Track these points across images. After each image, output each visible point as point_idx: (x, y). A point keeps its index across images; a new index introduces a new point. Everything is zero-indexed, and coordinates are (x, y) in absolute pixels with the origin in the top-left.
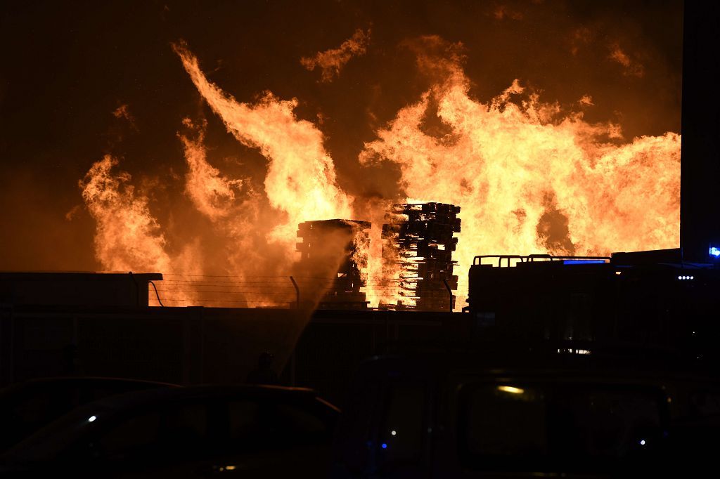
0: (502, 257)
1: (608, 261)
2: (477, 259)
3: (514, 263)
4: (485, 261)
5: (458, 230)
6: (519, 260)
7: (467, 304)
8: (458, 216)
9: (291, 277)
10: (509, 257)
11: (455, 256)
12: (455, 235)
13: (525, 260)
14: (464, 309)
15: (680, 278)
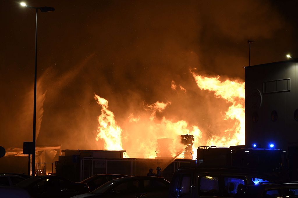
0: (205, 147)
1: (229, 148)
2: (199, 147)
3: (207, 148)
4: (201, 148)
5: (194, 141)
6: (209, 148)
7: (197, 158)
8: (193, 138)
9: (156, 152)
10: (206, 147)
11: (193, 146)
12: (193, 142)
13: (210, 147)
14: (196, 159)
15: (246, 152)
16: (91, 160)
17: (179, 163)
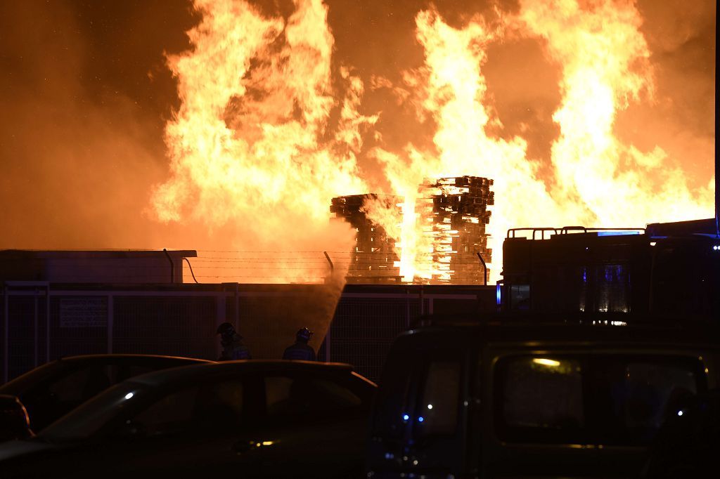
0: (535, 229)
1: (642, 232)
2: (511, 232)
3: (548, 235)
4: (519, 234)
5: (492, 203)
6: (553, 233)
7: (502, 278)
9: (325, 253)
10: (543, 230)
11: (488, 228)
12: (489, 208)
13: (559, 232)
14: (498, 282)
15: (715, 248)
16: (42, 293)
17: (427, 301)
